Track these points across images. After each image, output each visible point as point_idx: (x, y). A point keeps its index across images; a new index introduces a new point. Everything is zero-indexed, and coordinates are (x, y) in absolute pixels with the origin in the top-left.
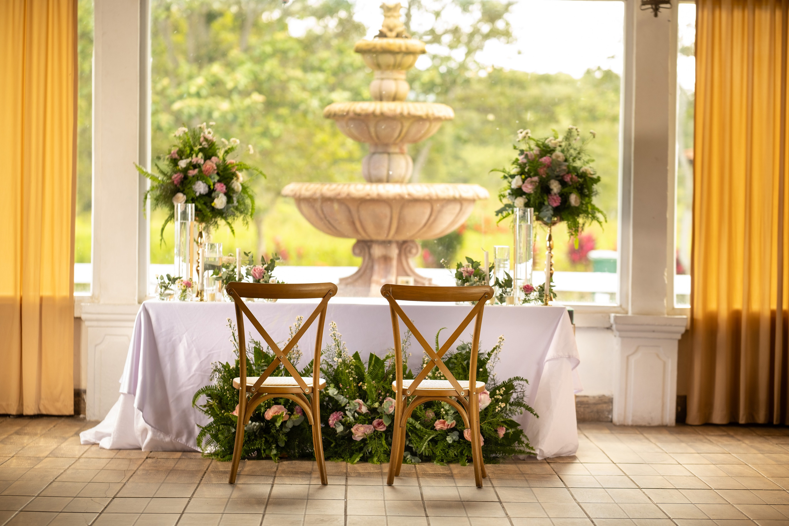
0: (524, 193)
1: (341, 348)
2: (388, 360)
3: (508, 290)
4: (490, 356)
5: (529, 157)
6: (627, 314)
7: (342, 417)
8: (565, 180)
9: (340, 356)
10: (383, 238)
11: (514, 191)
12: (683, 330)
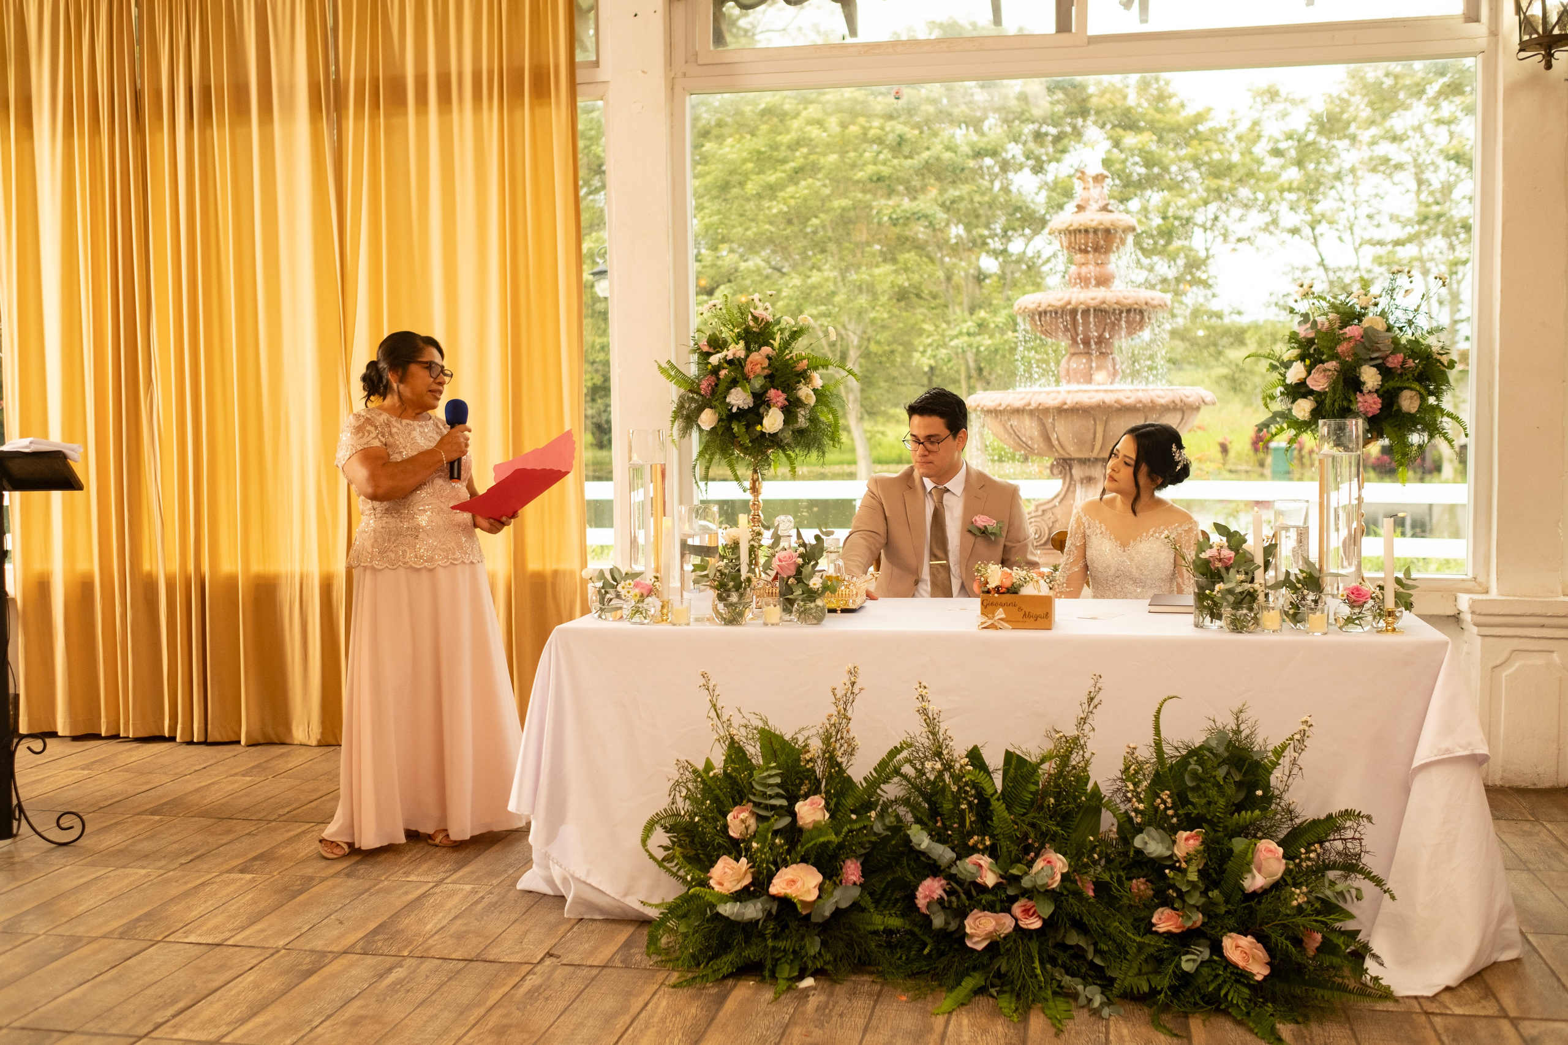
0: (1311, 392)
1: (940, 736)
2: (1045, 766)
3: (1311, 597)
4: (1278, 759)
5: (1319, 326)
6: (1487, 592)
7: (944, 890)
8: (1389, 365)
9: (938, 754)
10: (1087, 456)
11: (1292, 389)
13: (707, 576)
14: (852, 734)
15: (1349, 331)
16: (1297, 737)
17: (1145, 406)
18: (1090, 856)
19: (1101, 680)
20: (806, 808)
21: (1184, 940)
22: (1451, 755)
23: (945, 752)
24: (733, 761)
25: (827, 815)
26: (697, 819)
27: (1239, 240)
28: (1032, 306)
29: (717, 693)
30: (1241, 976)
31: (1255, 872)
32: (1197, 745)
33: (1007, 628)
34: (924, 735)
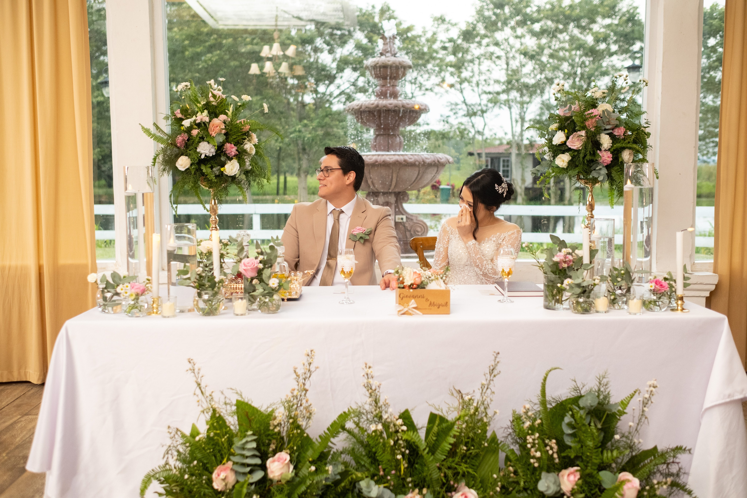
0: (569, 150)
1: (381, 403)
2: (459, 423)
4: (625, 408)
5: (573, 109)
8: (616, 133)
9: (380, 418)
10: (386, 191)
11: (555, 148)
12: (713, 288)
13: (189, 279)
14: (309, 403)
15: (590, 111)
16: (645, 395)
17: (420, 163)
18: (493, 489)
19: (499, 356)
20: (276, 463)
22: (732, 399)
23: (385, 416)
24: (215, 428)
25: (292, 467)
26: (186, 477)
27: (427, 90)
28: (356, 107)
29: (200, 375)
32: (564, 399)
33: (418, 314)
34: (368, 403)
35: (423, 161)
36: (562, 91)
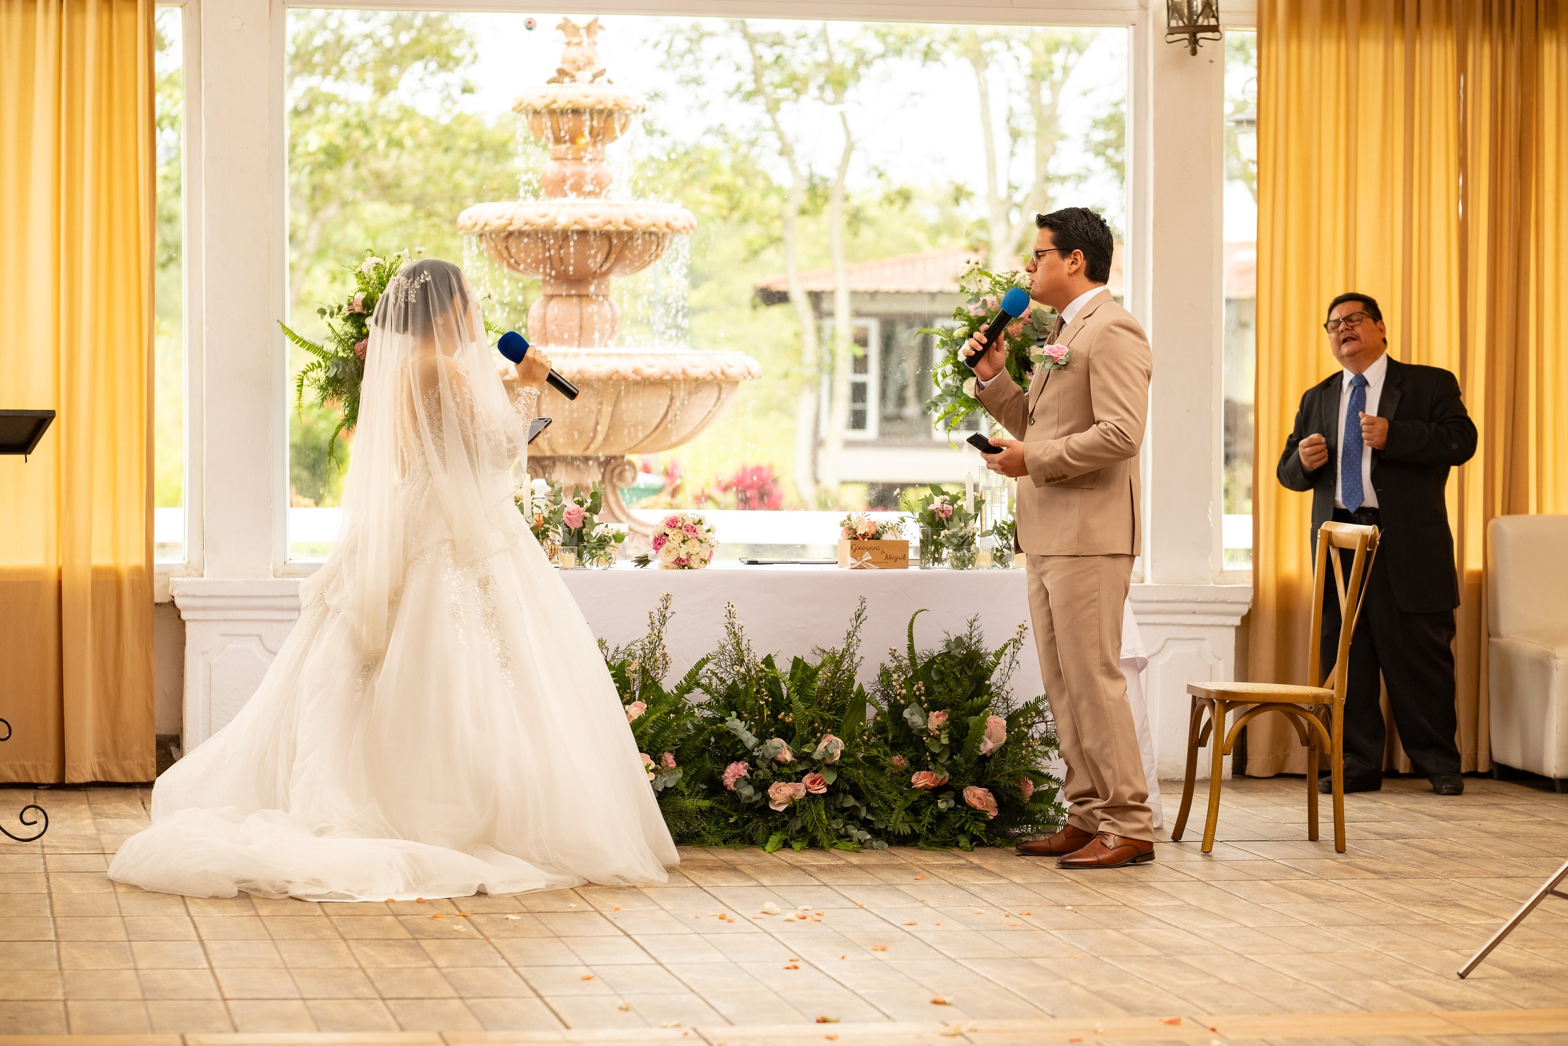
2: (823, 670)
4: (999, 659)
5: (989, 305)
6: (1142, 582)
7: (749, 771)
9: (741, 662)
10: (579, 453)
11: (962, 368)
12: (1245, 610)
14: (664, 651)
16: (1016, 637)
21: (937, 792)
23: (746, 661)
30: (978, 815)
31: (986, 739)
34: (730, 647)
35: (684, 372)
36: (976, 271)
